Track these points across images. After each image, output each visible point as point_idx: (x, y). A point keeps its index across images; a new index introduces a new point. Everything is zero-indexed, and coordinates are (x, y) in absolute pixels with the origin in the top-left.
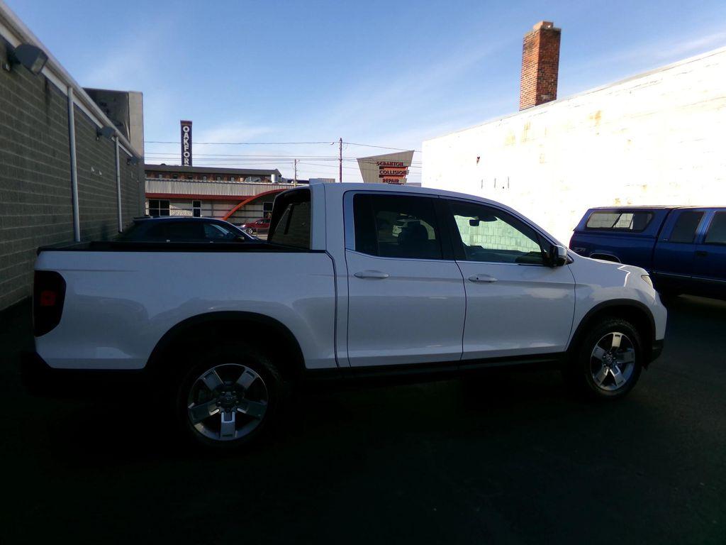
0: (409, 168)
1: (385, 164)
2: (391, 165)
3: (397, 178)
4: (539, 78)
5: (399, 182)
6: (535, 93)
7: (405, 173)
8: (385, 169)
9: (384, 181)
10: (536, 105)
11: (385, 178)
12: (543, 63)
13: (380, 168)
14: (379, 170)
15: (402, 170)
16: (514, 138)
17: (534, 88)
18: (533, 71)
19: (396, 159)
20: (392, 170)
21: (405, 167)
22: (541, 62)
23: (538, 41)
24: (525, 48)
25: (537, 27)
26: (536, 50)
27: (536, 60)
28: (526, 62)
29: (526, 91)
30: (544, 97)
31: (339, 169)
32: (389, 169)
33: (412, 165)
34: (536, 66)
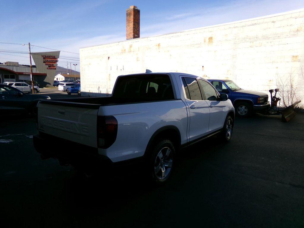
0: (58, 59)
1: (46, 56)
2: (49, 57)
3: (53, 63)
4: (134, 28)
5: (54, 65)
6: (133, 34)
7: (57, 61)
8: (46, 59)
9: (46, 64)
10: (134, 38)
11: (47, 63)
12: (135, 22)
13: (44, 58)
14: (43, 59)
15: (55, 60)
16: (125, 50)
17: (132, 31)
18: (132, 25)
19: (52, 55)
20: (50, 59)
21: (56, 59)
22: (134, 22)
23: (133, 13)
24: (127, 15)
25: (132, 7)
26: (132, 17)
27: (132, 20)
28: (128, 21)
29: (129, 32)
30: (136, 35)
31: (29, 58)
32: (48, 59)
33: (60, 57)
34: (133, 23)
